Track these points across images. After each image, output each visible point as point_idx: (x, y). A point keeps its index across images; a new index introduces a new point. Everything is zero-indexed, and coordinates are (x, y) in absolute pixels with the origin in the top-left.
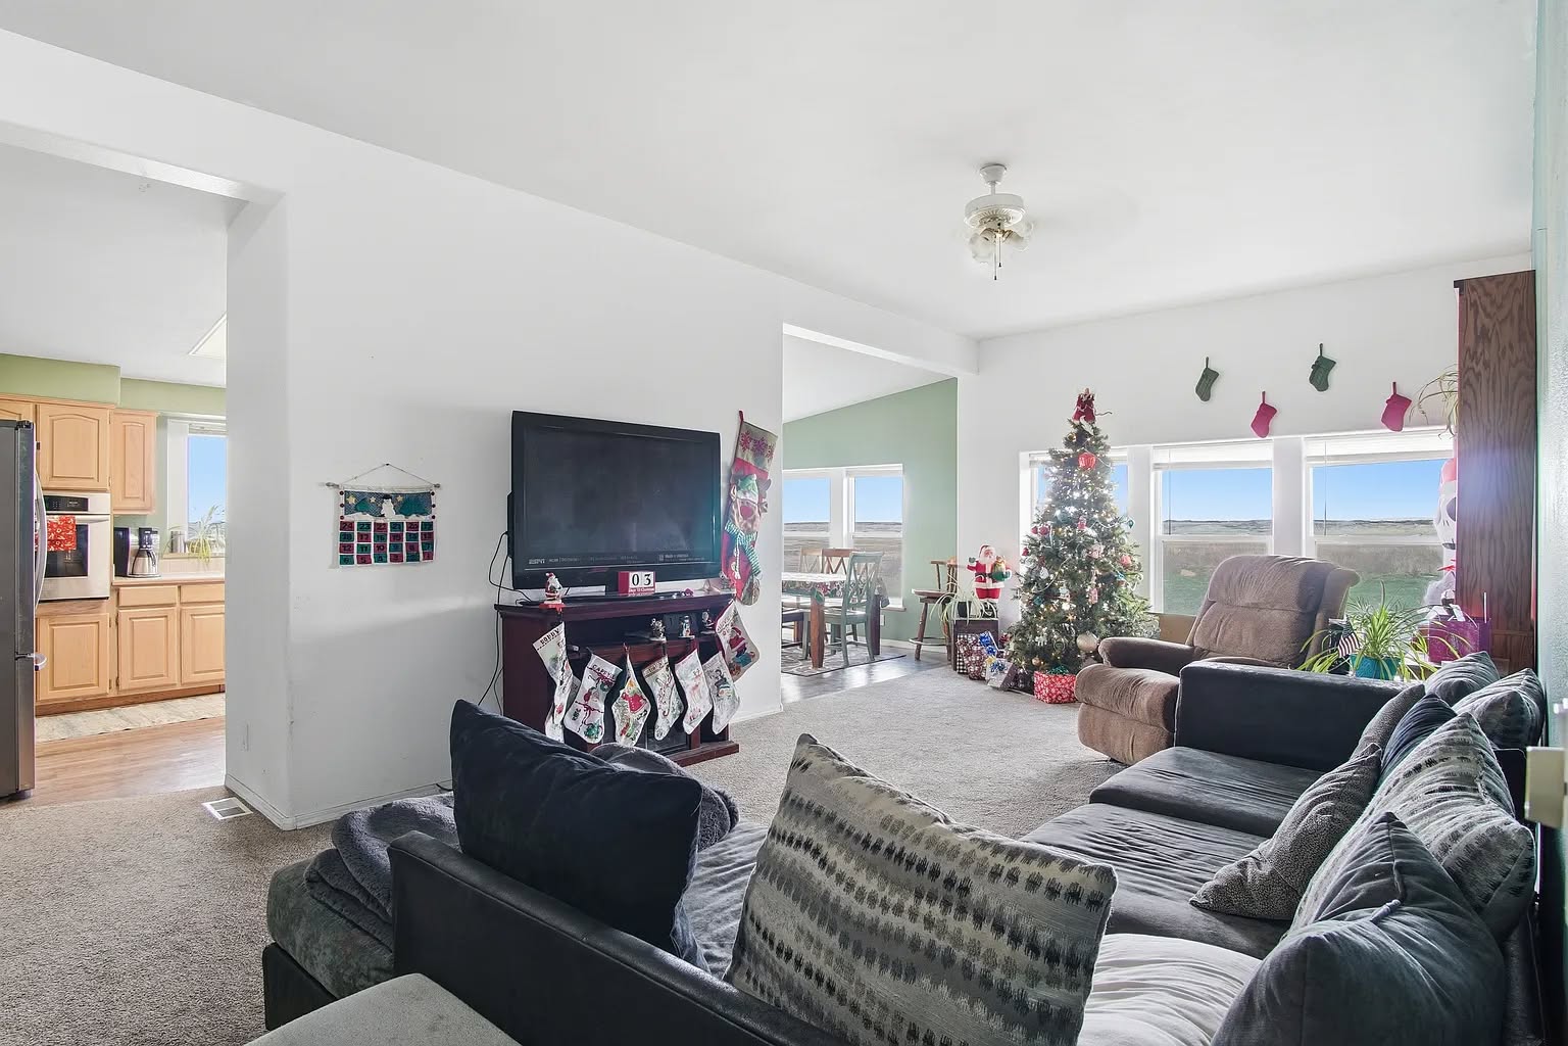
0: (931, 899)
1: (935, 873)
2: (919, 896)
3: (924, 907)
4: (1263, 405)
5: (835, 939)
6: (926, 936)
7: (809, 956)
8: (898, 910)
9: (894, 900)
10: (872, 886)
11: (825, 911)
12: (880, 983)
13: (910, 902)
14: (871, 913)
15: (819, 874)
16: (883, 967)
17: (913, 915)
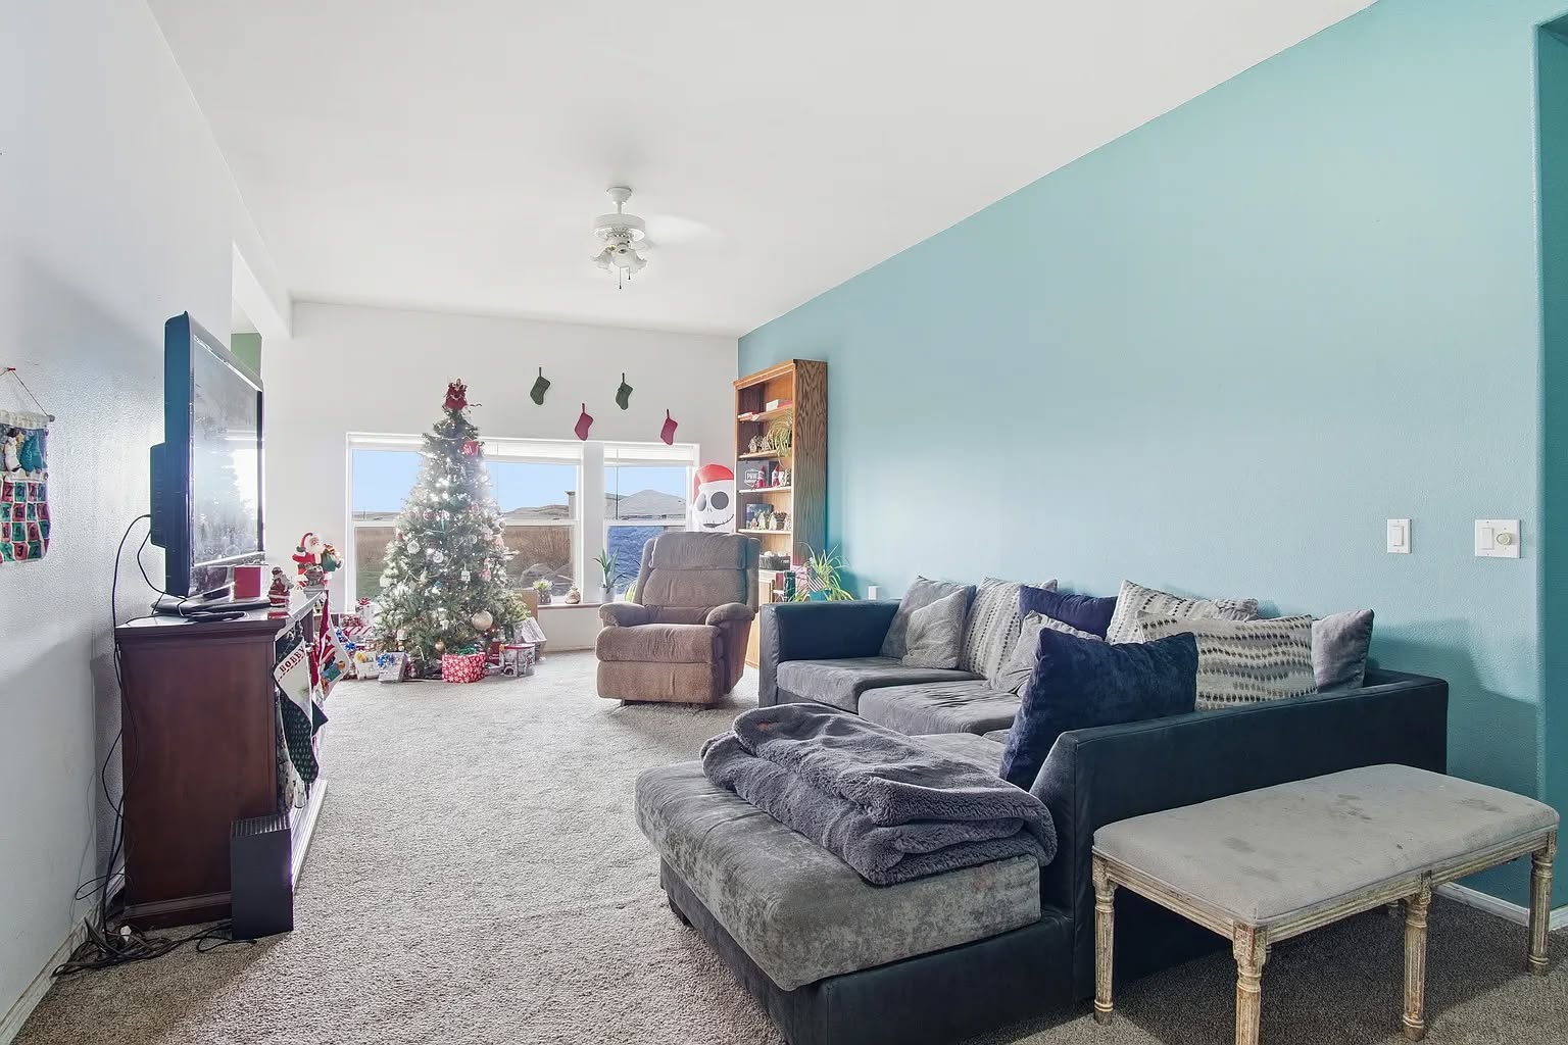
0: (1280, 644)
1: (1275, 636)
2: (1275, 646)
3: (1280, 649)
4: (583, 414)
5: (1253, 679)
6: (1285, 659)
7: (1244, 693)
8: (1270, 654)
9: (1266, 652)
10: (1254, 652)
11: (1242, 671)
12: (1277, 685)
13: (1273, 650)
14: (1261, 662)
15: (1230, 659)
16: (1275, 678)
17: (1277, 653)
